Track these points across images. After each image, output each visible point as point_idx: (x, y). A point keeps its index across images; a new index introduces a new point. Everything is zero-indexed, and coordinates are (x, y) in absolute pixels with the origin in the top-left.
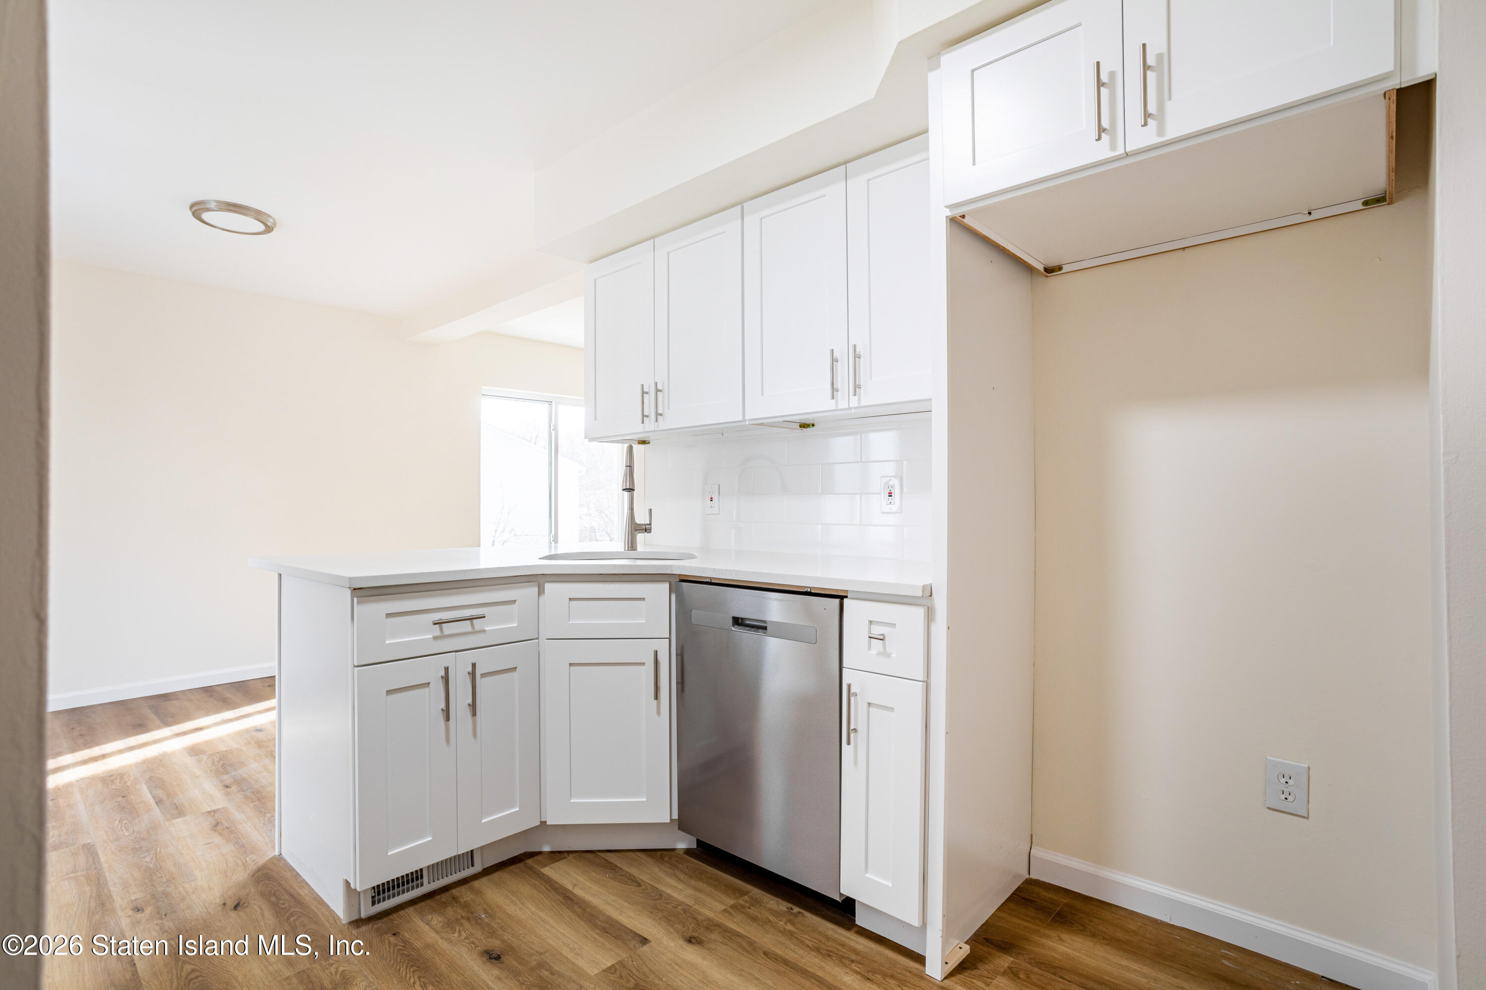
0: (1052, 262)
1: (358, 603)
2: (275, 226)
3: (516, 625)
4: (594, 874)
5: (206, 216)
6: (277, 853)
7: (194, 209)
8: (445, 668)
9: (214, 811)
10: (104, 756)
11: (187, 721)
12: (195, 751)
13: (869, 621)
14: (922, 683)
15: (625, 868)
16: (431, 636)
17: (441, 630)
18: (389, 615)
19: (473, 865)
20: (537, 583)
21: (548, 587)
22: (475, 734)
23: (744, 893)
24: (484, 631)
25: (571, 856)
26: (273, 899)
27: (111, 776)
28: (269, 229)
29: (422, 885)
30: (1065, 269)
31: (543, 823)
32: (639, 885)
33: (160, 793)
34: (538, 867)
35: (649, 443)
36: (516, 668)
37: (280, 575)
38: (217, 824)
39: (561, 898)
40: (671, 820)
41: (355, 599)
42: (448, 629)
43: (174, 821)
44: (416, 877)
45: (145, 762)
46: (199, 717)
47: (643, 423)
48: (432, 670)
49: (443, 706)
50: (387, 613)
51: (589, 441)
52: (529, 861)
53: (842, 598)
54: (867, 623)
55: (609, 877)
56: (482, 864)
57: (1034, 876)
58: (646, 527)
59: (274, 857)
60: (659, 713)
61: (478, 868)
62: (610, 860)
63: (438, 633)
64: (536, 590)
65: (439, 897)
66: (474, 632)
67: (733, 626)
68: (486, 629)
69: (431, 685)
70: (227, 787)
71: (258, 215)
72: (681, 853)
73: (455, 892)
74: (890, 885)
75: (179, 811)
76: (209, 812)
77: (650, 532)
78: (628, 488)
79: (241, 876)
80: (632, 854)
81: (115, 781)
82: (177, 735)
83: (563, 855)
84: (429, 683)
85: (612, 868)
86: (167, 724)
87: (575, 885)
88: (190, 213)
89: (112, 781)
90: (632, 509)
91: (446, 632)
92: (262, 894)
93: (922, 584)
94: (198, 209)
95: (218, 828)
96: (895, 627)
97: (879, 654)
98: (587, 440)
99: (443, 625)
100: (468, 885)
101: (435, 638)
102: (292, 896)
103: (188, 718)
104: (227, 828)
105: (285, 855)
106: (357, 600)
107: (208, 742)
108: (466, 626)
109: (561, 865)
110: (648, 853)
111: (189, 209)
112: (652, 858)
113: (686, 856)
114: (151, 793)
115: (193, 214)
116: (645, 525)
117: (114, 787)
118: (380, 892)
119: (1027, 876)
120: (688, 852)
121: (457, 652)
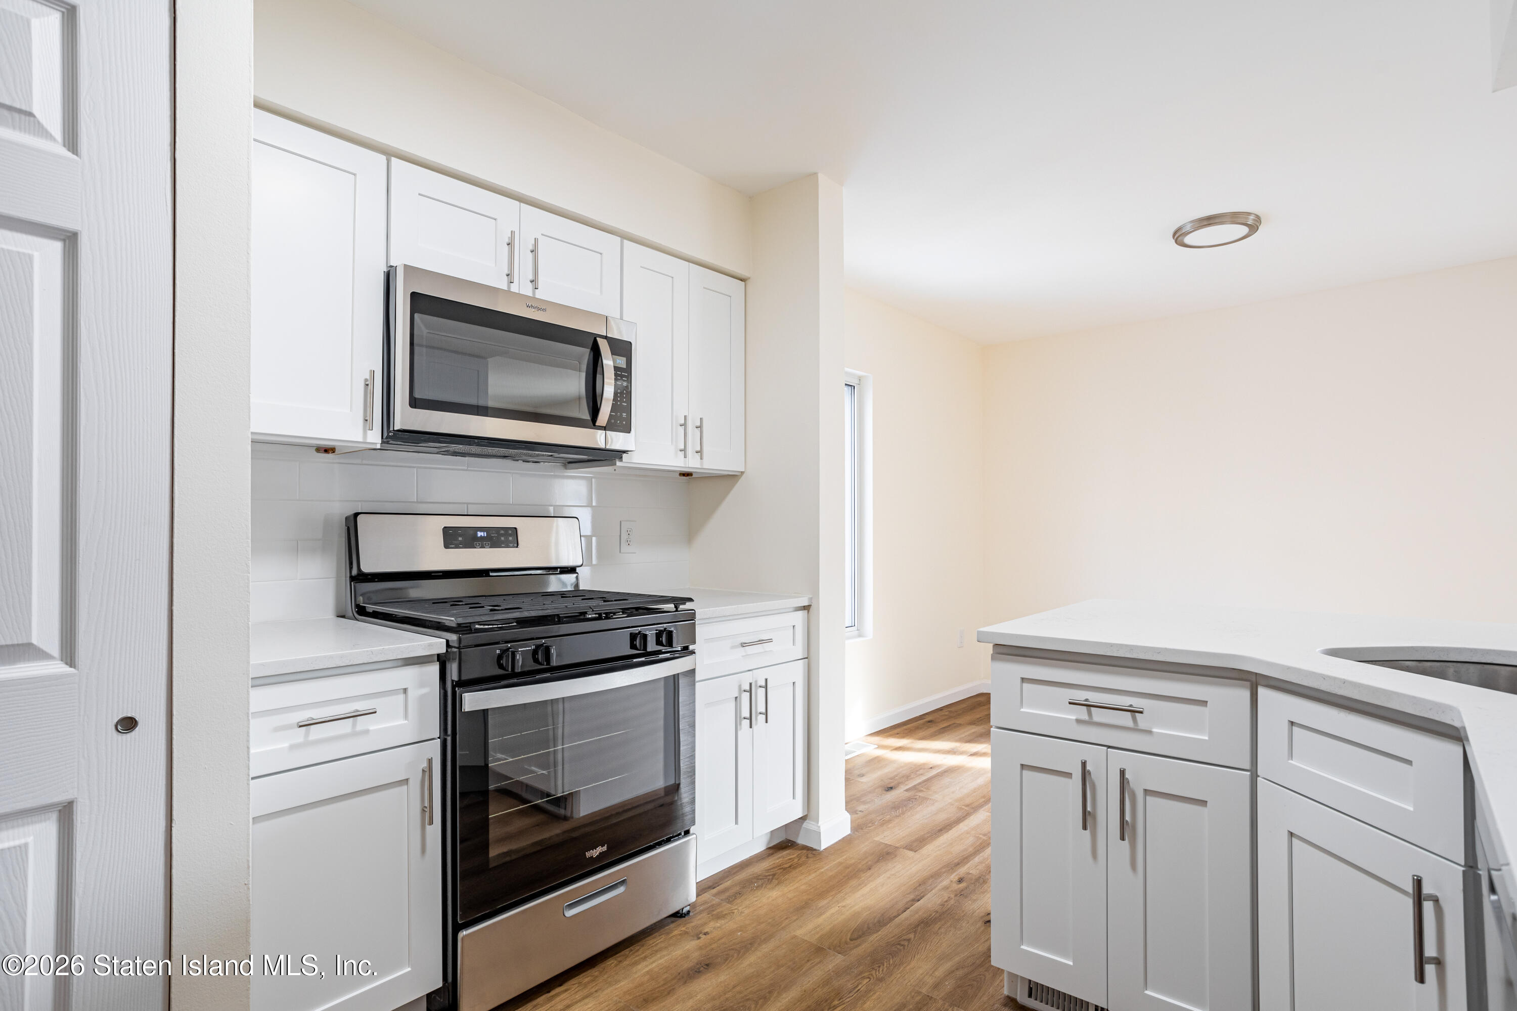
1: (994, 659)
2: (1258, 221)
3: (1206, 738)
7: (1175, 238)
8: (1084, 760)
16: (1074, 718)
17: (1090, 714)
18: (1024, 680)
20: (1249, 684)
21: (1263, 695)
22: (1134, 866)
24: (1150, 732)
36: (1207, 801)
41: (993, 655)
42: (1099, 715)
48: (1066, 758)
50: (1023, 676)
63: (1085, 717)
66: (1135, 730)
68: (1155, 730)
69: (1065, 775)
84: (1062, 772)
88: (1174, 243)
91: (1096, 718)
99: (1091, 708)
101: (1079, 721)
106: (995, 656)
108: (1125, 719)
111: (1171, 238)
115: (1177, 243)
118: (1038, 989)
121: (1109, 747)
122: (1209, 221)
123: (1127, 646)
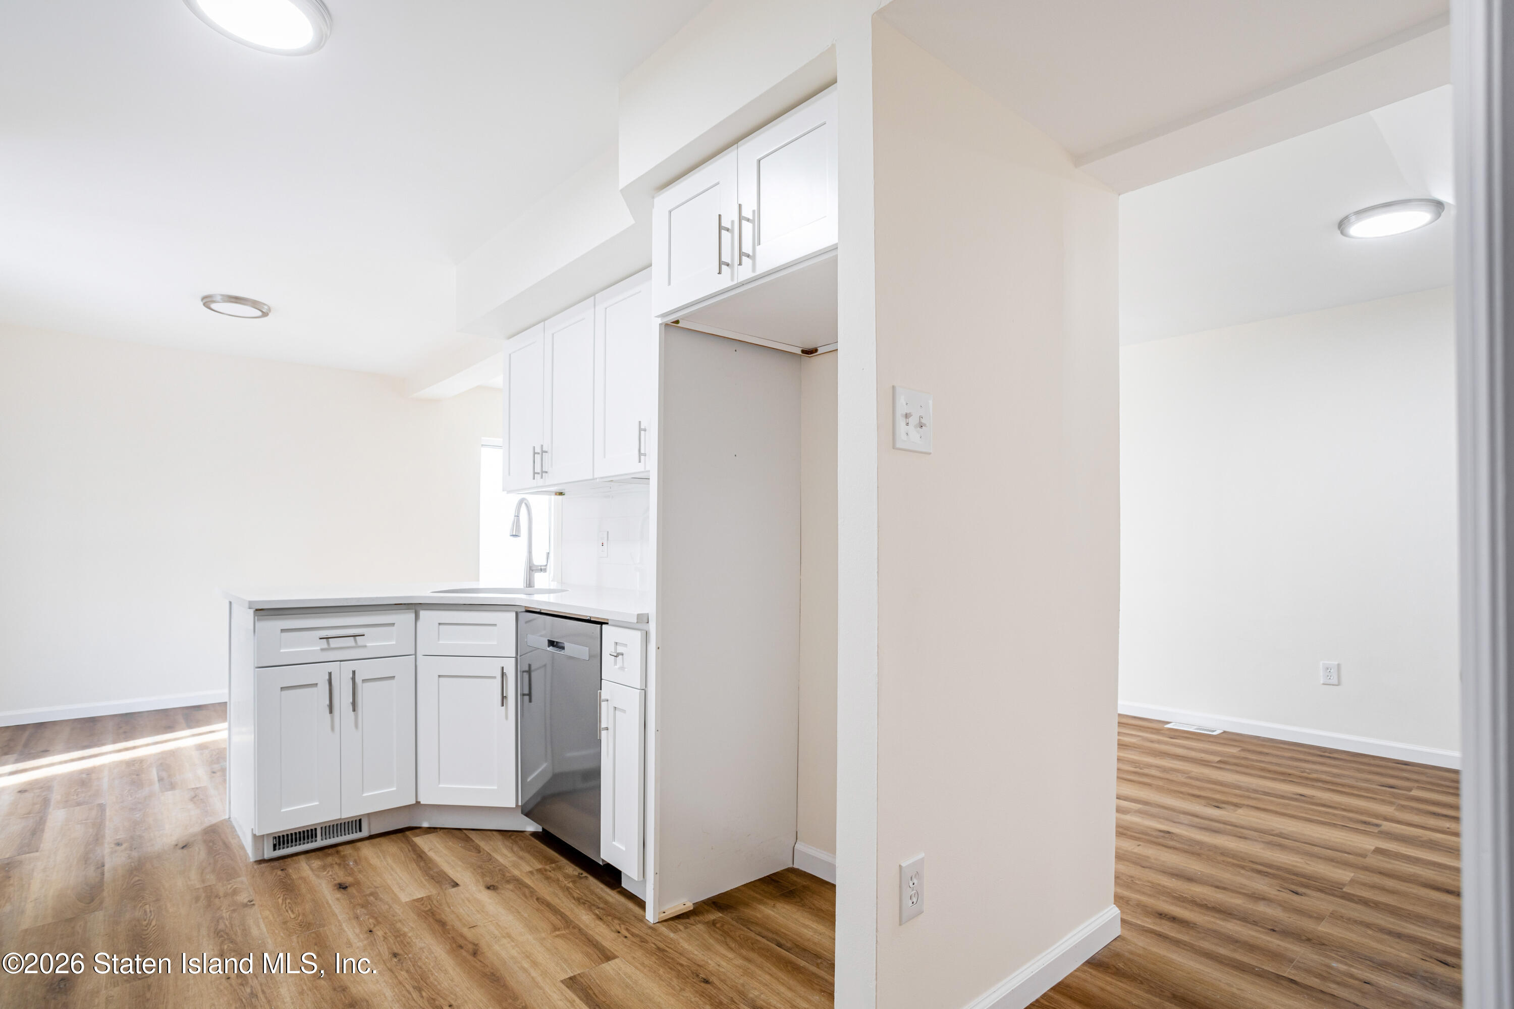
0: (809, 346)
1: (258, 620)
2: (270, 311)
3: (394, 643)
4: (450, 843)
5: (213, 306)
6: (227, 817)
7: (204, 301)
8: (329, 673)
9: (197, 788)
10: (134, 748)
11: (205, 726)
12: (201, 747)
13: (615, 642)
14: (639, 691)
15: (477, 841)
16: (319, 648)
17: (328, 643)
18: (283, 631)
19: (360, 831)
20: (414, 611)
21: (423, 613)
22: (356, 726)
23: (552, 861)
24: (365, 646)
25: (442, 831)
26: (211, 844)
27: (134, 761)
28: (265, 314)
29: (316, 841)
30: (820, 351)
31: (418, 803)
32: (479, 852)
33: (164, 774)
34: (411, 836)
35: (564, 495)
36: (394, 677)
37: (230, 603)
38: (195, 797)
39: (415, 857)
40: (517, 805)
41: (256, 617)
42: (334, 643)
43: (166, 793)
44: (308, 834)
45: (163, 753)
46: (215, 724)
47: (534, 479)
48: (319, 674)
49: (328, 702)
50: (282, 628)
51: (507, 493)
52: (408, 833)
53: (601, 623)
54: (613, 645)
55: (461, 846)
56: (370, 831)
57: (796, 866)
58: (542, 567)
59: (225, 820)
60: (507, 718)
61: (365, 833)
62: (471, 836)
63: (326, 646)
64: (413, 616)
65: (327, 850)
66: (357, 647)
67: (549, 646)
68: (368, 645)
69: (318, 685)
70: (214, 772)
71: (255, 304)
72: (528, 834)
73: (340, 848)
74: (624, 849)
75: (172, 787)
76: (193, 788)
77: (546, 572)
78: (514, 534)
79: (197, 829)
80: (489, 832)
81: (136, 765)
82: (194, 735)
83: (436, 830)
84: (317, 684)
85: (467, 839)
86: (190, 727)
87: (431, 849)
88: (202, 304)
89: (134, 765)
90: (530, 552)
91: (332, 646)
92: (205, 841)
93: (636, 613)
94: (207, 301)
95: (195, 799)
96: (627, 647)
97: (619, 668)
98: (506, 492)
99: (330, 639)
100: (353, 844)
101: (322, 650)
102: (224, 843)
103: (208, 723)
104: (201, 799)
105: (232, 819)
106: (257, 618)
107: (214, 742)
108: (350, 642)
109: (431, 837)
110: (502, 832)
111: (200, 300)
112: (503, 836)
113: (531, 837)
114: (158, 774)
115: (204, 304)
116: (541, 566)
117: (133, 768)
118: (281, 840)
119: (791, 866)
120: (535, 834)
121: (341, 661)
122: (236, 300)
123: (356, 598)
